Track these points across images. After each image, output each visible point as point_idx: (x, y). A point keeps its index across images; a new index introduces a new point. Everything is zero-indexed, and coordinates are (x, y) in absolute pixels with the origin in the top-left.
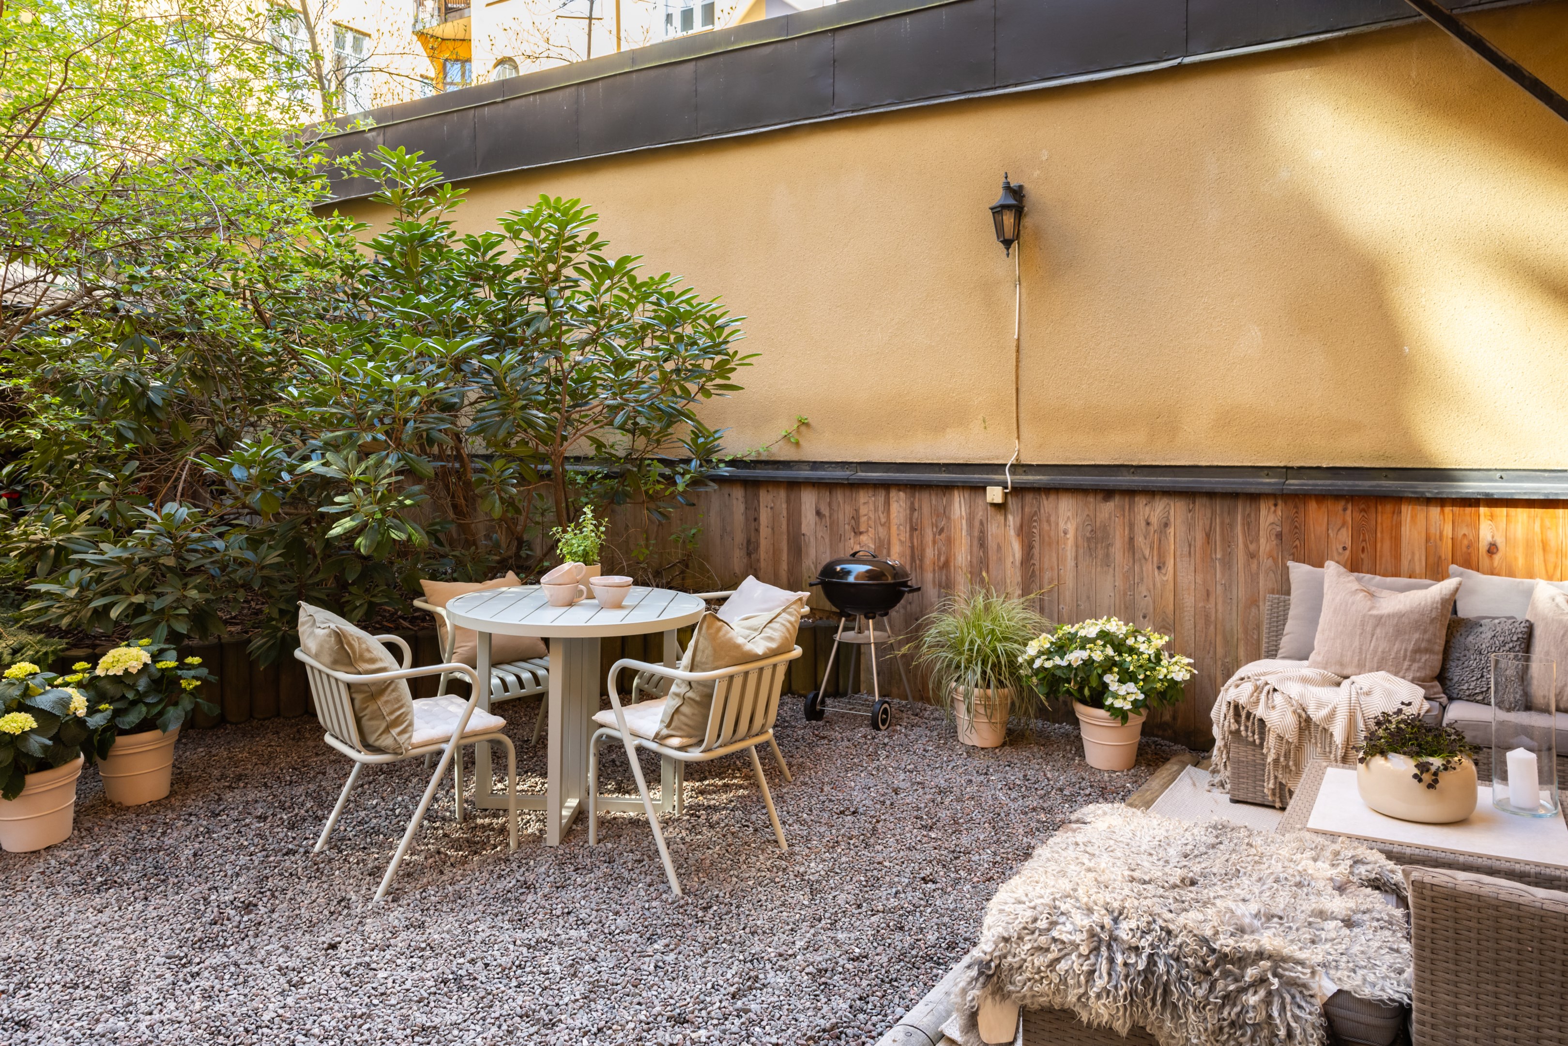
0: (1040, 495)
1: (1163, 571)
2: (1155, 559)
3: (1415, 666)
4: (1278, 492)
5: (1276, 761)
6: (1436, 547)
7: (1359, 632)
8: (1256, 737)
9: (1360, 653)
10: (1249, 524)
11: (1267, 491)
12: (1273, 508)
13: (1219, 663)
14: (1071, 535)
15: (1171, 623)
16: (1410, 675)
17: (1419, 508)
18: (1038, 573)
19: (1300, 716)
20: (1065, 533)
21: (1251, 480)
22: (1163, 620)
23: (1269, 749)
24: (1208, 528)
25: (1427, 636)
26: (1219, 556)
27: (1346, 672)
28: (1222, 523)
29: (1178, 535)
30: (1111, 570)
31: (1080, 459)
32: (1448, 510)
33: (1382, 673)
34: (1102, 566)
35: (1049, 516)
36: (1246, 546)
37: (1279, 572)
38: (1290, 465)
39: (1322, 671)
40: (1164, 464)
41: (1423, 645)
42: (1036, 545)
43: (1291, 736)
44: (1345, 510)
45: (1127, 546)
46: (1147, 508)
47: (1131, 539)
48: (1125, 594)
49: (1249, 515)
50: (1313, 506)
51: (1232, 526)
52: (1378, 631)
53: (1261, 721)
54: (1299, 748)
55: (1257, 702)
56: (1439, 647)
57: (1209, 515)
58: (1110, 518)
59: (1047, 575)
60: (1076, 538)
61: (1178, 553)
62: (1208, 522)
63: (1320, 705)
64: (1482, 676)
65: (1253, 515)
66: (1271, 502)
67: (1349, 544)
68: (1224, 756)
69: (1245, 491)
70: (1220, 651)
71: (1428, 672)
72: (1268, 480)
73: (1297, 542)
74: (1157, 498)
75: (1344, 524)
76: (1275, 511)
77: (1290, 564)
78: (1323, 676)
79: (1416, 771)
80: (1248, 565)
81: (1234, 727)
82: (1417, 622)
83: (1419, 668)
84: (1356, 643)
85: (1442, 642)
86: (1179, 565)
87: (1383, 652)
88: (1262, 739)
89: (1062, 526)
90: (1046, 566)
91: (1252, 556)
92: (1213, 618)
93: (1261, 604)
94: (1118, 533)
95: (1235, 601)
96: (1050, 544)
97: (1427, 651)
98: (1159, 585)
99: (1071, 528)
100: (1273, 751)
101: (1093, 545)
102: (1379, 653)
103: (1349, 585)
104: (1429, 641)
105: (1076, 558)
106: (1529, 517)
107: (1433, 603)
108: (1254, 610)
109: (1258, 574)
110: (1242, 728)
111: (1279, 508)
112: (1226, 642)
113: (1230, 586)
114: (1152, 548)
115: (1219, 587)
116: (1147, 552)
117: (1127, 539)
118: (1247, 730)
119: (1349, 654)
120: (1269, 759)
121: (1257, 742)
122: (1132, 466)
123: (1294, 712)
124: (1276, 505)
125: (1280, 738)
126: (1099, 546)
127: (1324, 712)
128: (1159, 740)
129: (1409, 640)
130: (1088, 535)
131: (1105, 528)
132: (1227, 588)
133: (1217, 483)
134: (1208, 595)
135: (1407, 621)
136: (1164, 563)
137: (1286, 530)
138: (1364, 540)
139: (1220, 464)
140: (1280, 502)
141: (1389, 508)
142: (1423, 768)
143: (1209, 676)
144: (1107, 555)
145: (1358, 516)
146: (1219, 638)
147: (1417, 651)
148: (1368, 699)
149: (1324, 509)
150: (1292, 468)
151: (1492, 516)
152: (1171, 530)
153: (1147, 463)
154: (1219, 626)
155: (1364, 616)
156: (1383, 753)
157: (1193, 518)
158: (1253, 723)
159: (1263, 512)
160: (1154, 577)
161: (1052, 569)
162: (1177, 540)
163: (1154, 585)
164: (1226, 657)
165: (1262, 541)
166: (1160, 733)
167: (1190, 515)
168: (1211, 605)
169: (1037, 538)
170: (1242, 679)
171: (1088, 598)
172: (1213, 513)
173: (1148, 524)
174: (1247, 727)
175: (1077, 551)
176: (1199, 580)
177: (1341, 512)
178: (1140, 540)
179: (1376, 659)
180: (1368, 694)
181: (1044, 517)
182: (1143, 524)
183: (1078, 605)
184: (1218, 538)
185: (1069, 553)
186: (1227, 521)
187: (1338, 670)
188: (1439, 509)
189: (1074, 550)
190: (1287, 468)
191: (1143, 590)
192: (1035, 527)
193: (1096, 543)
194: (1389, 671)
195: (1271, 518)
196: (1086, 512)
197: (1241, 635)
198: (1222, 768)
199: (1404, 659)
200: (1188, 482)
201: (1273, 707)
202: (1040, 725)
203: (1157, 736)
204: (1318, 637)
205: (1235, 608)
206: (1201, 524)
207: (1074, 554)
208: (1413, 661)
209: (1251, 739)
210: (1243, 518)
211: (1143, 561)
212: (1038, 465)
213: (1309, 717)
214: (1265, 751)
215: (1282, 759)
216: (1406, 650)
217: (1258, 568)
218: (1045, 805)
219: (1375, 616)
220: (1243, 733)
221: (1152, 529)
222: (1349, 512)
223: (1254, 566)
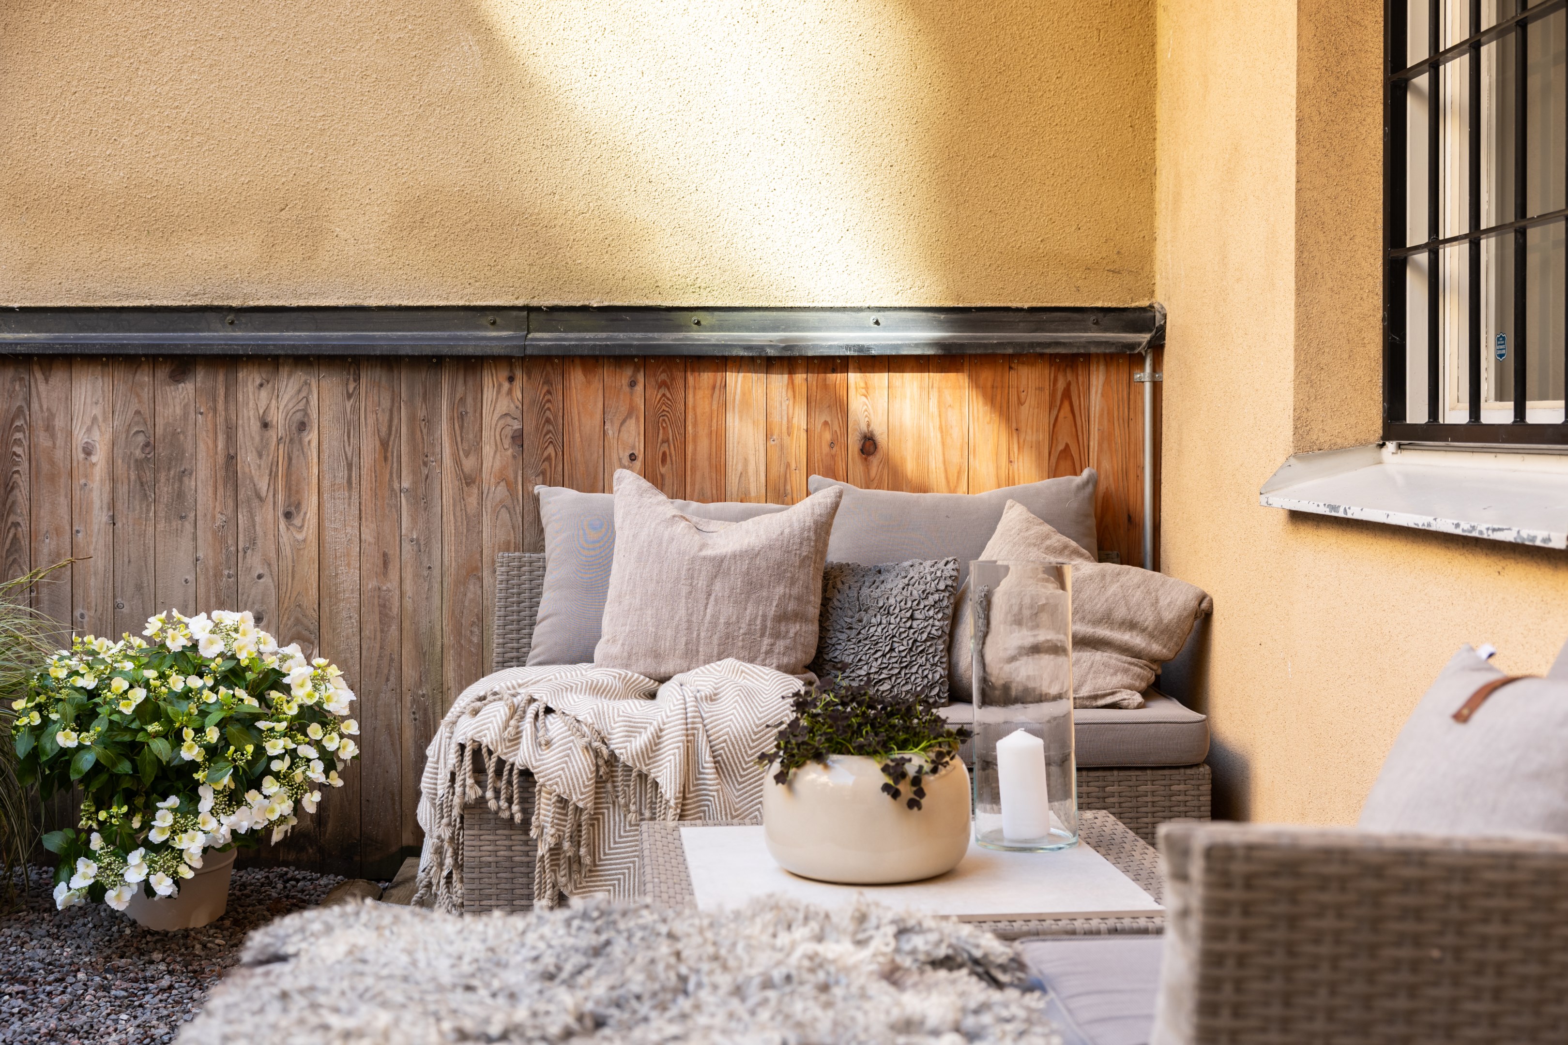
0: (30, 371)
1: (297, 521)
2: (280, 497)
3: (781, 645)
4: (516, 353)
5: (556, 850)
6: (782, 447)
7: (684, 590)
8: (515, 808)
9: (689, 628)
10: (462, 417)
11: (496, 351)
12: (506, 385)
13: (408, 699)
14: (99, 458)
15: (313, 627)
16: (775, 662)
17: (754, 376)
18: (25, 543)
19: (597, 754)
20: (88, 451)
21: (465, 334)
22: (298, 622)
23: (542, 828)
24: (384, 430)
25: (795, 591)
26: (405, 484)
27: (663, 670)
28: (412, 418)
29: (325, 446)
30: (188, 527)
31: (118, 295)
32: (800, 378)
33: (730, 662)
34: (168, 519)
35: (52, 416)
36: (457, 462)
37: (518, 509)
38: (535, 303)
39: (623, 672)
40: (295, 303)
41: (791, 606)
42: (22, 481)
43: (582, 798)
44: (633, 384)
45: (221, 474)
46: (264, 394)
47: (231, 459)
48: (218, 575)
49: (462, 400)
50: (577, 378)
51: (430, 422)
52: (717, 586)
53: (527, 774)
54: (595, 819)
55: (516, 739)
56: (814, 611)
57: (386, 403)
58: (185, 416)
59: (47, 547)
60: (112, 462)
61: (326, 483)
62: (384, 418)
63: (632, 730)
64: (892, 650)
65: (469, 400)
66: (503, 374)
67: (640, 452)
68: (449, 861)
69: (455, 352)
70: (410, 674)
71: (800, 655)
72: (494, 334)
73: (551, 450)
74: (284, 372)
75: (631, 411)
76: (510, 392)
77: (540, 489)
78: (625, 680)
79: (886, 780)
80: (461, 498)
81: (473, 793)
82: (780, 564)
83: (787, 648)
84: (682, 612)
85: (816, 599)
86: (328, 505)
87: (728, 624)
88: (527, 812)
89: (80, 437)
90: (44, 526)
91: (468, 480)
92: (395, 610)
93: (485, 574)
94: (202, 446)
95: (436, 572)
96: (53, 478)
97: (798, 616)
98: (287, 550)
99: (101, 441)
100: (550, 830)
101: (148, 476)
102: (721, 627)
103: (660, 509)
104: (799, 599)
105: (112, 505)
106: (921, 388)
107: (803, 530)
108: (472, 588)
109: (480, 515)
110: (489, 794)
111: (518, 383)
112: (421, 655)
113: (428, 542)
114: (273, 476)
115: (407, 547)
116: (263, 485)
117: (221, 459)
118: (497, 797)
119: (670, 633)
120: (542, 850)
121: (518, 817)
122: (230, 309)
123: (588, 747)
124: (511, 379)
125: (563, 802)
126: (162, 477)
127: (640, 741)
128: (292, 872)
129: (769, 599)
130: (138, 453)
131: (174, 437)
132: (422, 547)
133: (399, 338)
134: (385, 564)
135: (764, 564)
136: (298, 506)
137: (529, 428)
138: (666, 441)
139: (405, 303)
140: (518, 374)
141: (707, 378)
142: (896, 772)
143: (389, 727)
144: (180, 496)
145: (655, 395)
146: (408, 648)
147: (783, 617)
148: (715, 707)
149: (597, 384)
150: (538, 309)
151: (867, 388)
152: (312, 436)
153: (262, 303)
154: (406, 624)
155: (693, 560)
156: (819, 757)
157: (356, 410)
158: (510, 783)
159: (489, 394)
160: (277, 537)
161: (58, 531)
162: (325, 456)
163: (278, 551)
164: (420, 684)
165: (488, 450)
166: (292, 857)
167: (349, 405)
168: (392, 584)
169: (24, 467)
170: (482, 699)
171: (139, 588)
172: (395, 398)
173: (265, 425)
174: (497, 793)
175: (113, 490)
176: (367, 536)
177: (626, 388)
178: (248, 459)
179: (715, 640)
180: (712, 698)
181: (38, 421)
182: (255, 426)
183: (116, 607)
184: (404, 449)
185: (95, 496)
186: (421, 413)
187: (650, 665)
188: (786, 376)
189: (107, 488)
190: (529, 309)
191: (255, 562)
192: (18, 442)
193: (156, 471)
194: (738, 658)
195: (504, 405)
196: (134, 406)
197: (449, 640)
198: (442, 890)
199: (762, 635)
200: (344, 338)
201: (548, 744)
202: (34, 876)
203: (287, 864)
204: (610, 610)
205: (436, 586)
206: (371, 421)
207: (106, 497)
208: (777, 635)
209: (505, 815)
210: (452, 408)
211: (255, 503)
212: (22, 309)
213: (612, 754)
214: (533, 833)
215: (566, 845)
216: (764, 616)
217: (480, 504)
218: (75, 1023)
219: (712, 559)
220: (492, 804)
221: (272, 435)
222: (640, 388)
223: (473, 501)
